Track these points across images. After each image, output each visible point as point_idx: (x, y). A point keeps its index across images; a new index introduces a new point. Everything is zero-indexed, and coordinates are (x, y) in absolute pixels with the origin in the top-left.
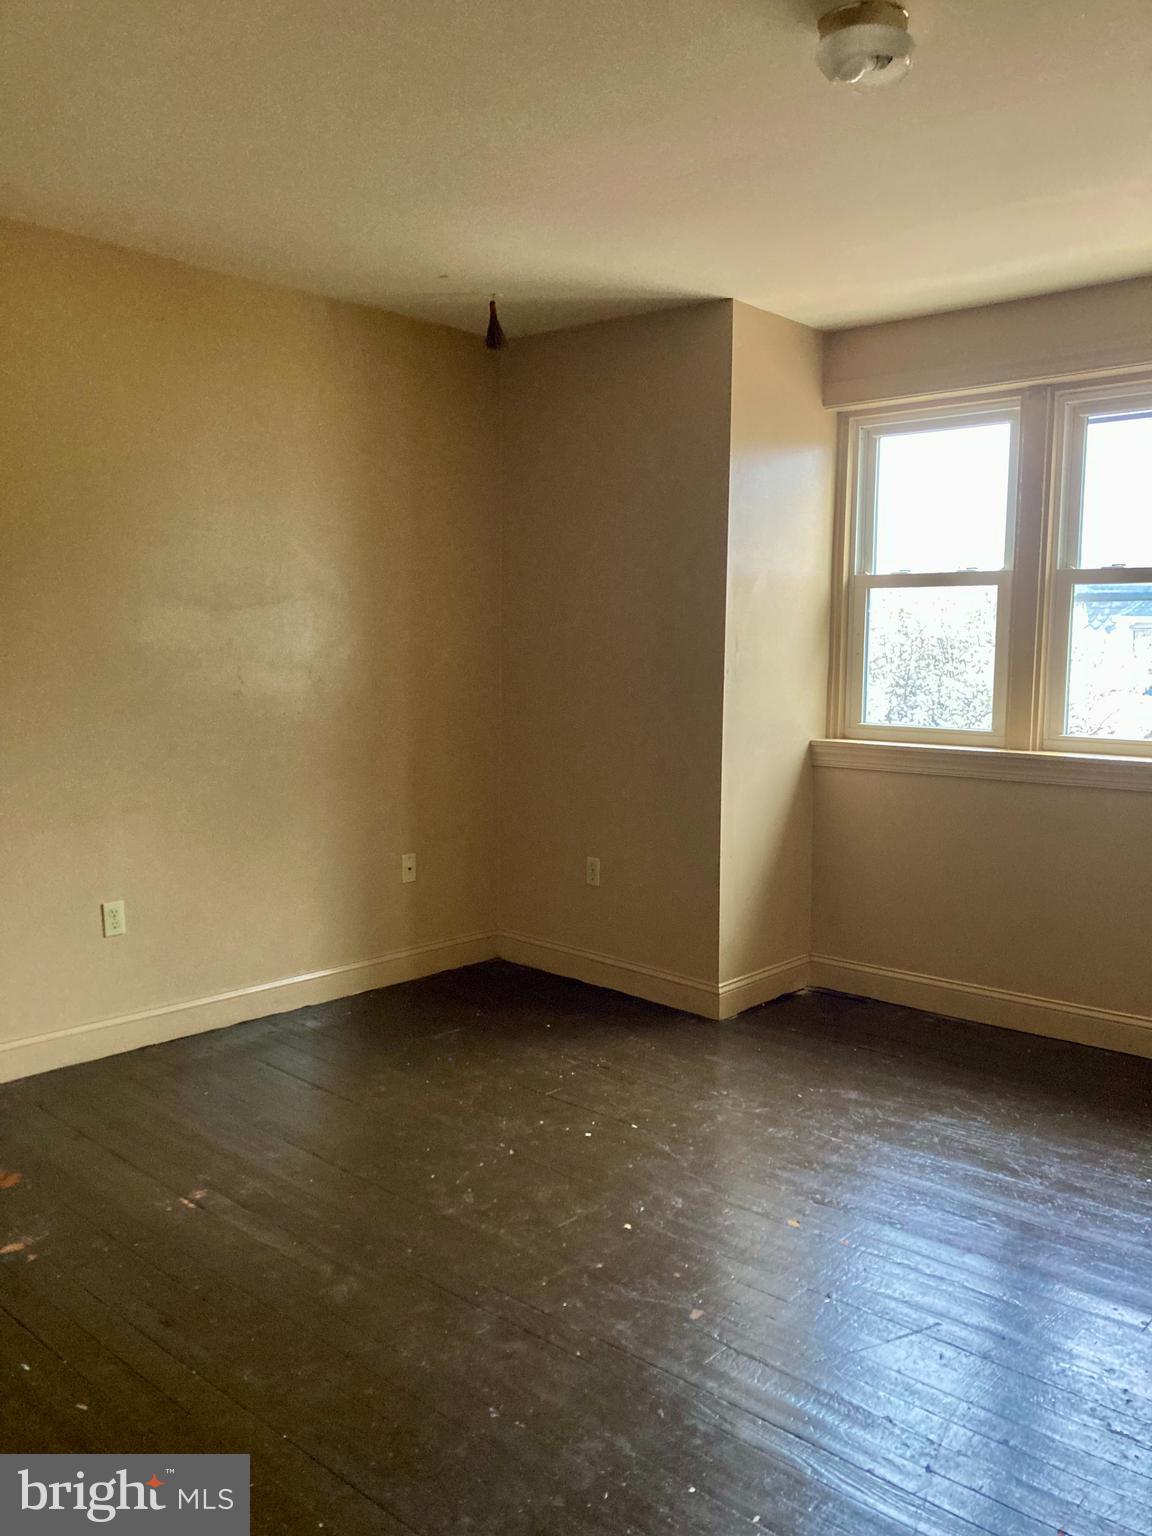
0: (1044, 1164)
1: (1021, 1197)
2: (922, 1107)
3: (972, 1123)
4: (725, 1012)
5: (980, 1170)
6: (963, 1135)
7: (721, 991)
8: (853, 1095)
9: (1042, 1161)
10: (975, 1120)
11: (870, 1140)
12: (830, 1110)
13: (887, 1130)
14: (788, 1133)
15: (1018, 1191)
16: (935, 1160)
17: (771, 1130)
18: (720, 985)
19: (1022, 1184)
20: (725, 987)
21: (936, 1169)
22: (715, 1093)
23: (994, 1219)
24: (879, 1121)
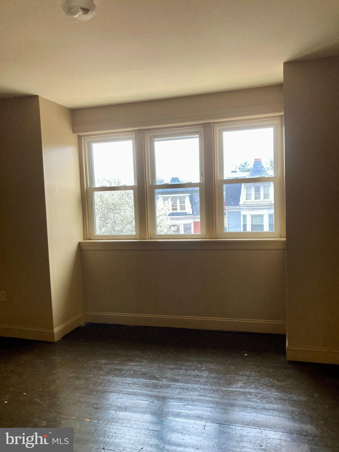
0: (166, 373)
1: (161, 388)
2: (126, 361)
3: (142, 363)
4: (56, 339)
5: (147, 380)
6: (140, 368)
7: (55, 332)
8: (104, 361)
9: (165, 372)
10: (143, 362)
11: (111, 377)
12: (97, 369)
13: (116, 372)
14: (83, 381)
15: (160, 386)
16: (133, 380)
17: (76, 382)
18: (54, 330)
19: (161, 383)
20: (56, 330)
21: (134, 384)
22: (55, 372)
23: (154, 398)
24: (113, 369)
